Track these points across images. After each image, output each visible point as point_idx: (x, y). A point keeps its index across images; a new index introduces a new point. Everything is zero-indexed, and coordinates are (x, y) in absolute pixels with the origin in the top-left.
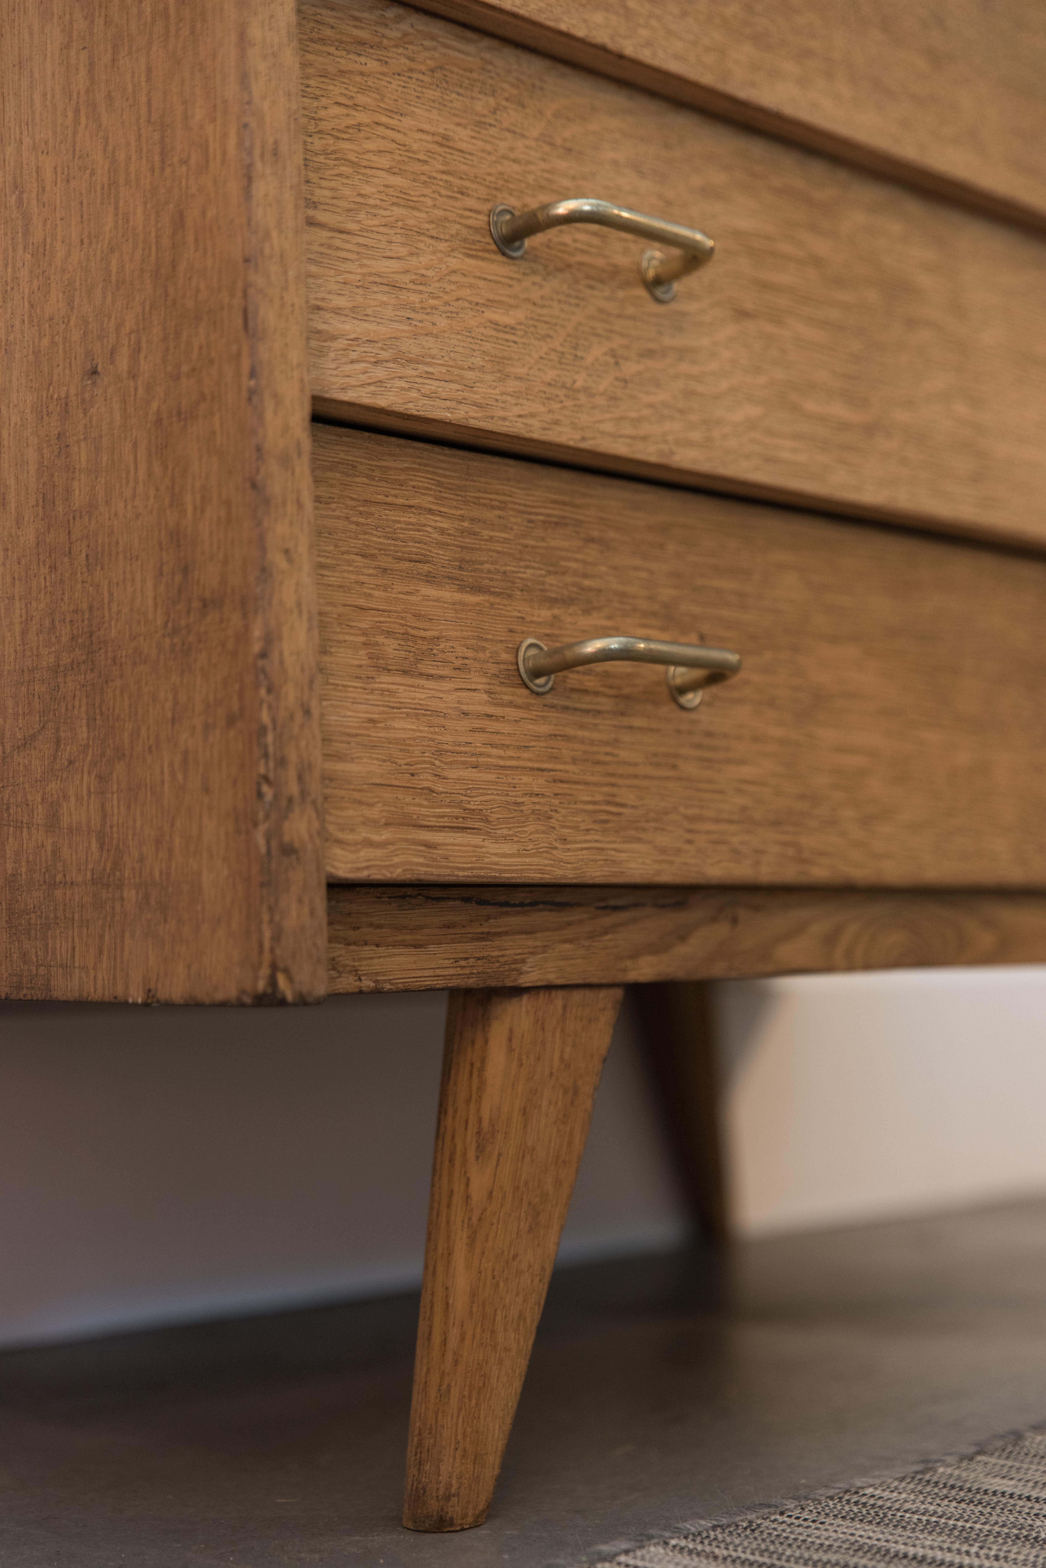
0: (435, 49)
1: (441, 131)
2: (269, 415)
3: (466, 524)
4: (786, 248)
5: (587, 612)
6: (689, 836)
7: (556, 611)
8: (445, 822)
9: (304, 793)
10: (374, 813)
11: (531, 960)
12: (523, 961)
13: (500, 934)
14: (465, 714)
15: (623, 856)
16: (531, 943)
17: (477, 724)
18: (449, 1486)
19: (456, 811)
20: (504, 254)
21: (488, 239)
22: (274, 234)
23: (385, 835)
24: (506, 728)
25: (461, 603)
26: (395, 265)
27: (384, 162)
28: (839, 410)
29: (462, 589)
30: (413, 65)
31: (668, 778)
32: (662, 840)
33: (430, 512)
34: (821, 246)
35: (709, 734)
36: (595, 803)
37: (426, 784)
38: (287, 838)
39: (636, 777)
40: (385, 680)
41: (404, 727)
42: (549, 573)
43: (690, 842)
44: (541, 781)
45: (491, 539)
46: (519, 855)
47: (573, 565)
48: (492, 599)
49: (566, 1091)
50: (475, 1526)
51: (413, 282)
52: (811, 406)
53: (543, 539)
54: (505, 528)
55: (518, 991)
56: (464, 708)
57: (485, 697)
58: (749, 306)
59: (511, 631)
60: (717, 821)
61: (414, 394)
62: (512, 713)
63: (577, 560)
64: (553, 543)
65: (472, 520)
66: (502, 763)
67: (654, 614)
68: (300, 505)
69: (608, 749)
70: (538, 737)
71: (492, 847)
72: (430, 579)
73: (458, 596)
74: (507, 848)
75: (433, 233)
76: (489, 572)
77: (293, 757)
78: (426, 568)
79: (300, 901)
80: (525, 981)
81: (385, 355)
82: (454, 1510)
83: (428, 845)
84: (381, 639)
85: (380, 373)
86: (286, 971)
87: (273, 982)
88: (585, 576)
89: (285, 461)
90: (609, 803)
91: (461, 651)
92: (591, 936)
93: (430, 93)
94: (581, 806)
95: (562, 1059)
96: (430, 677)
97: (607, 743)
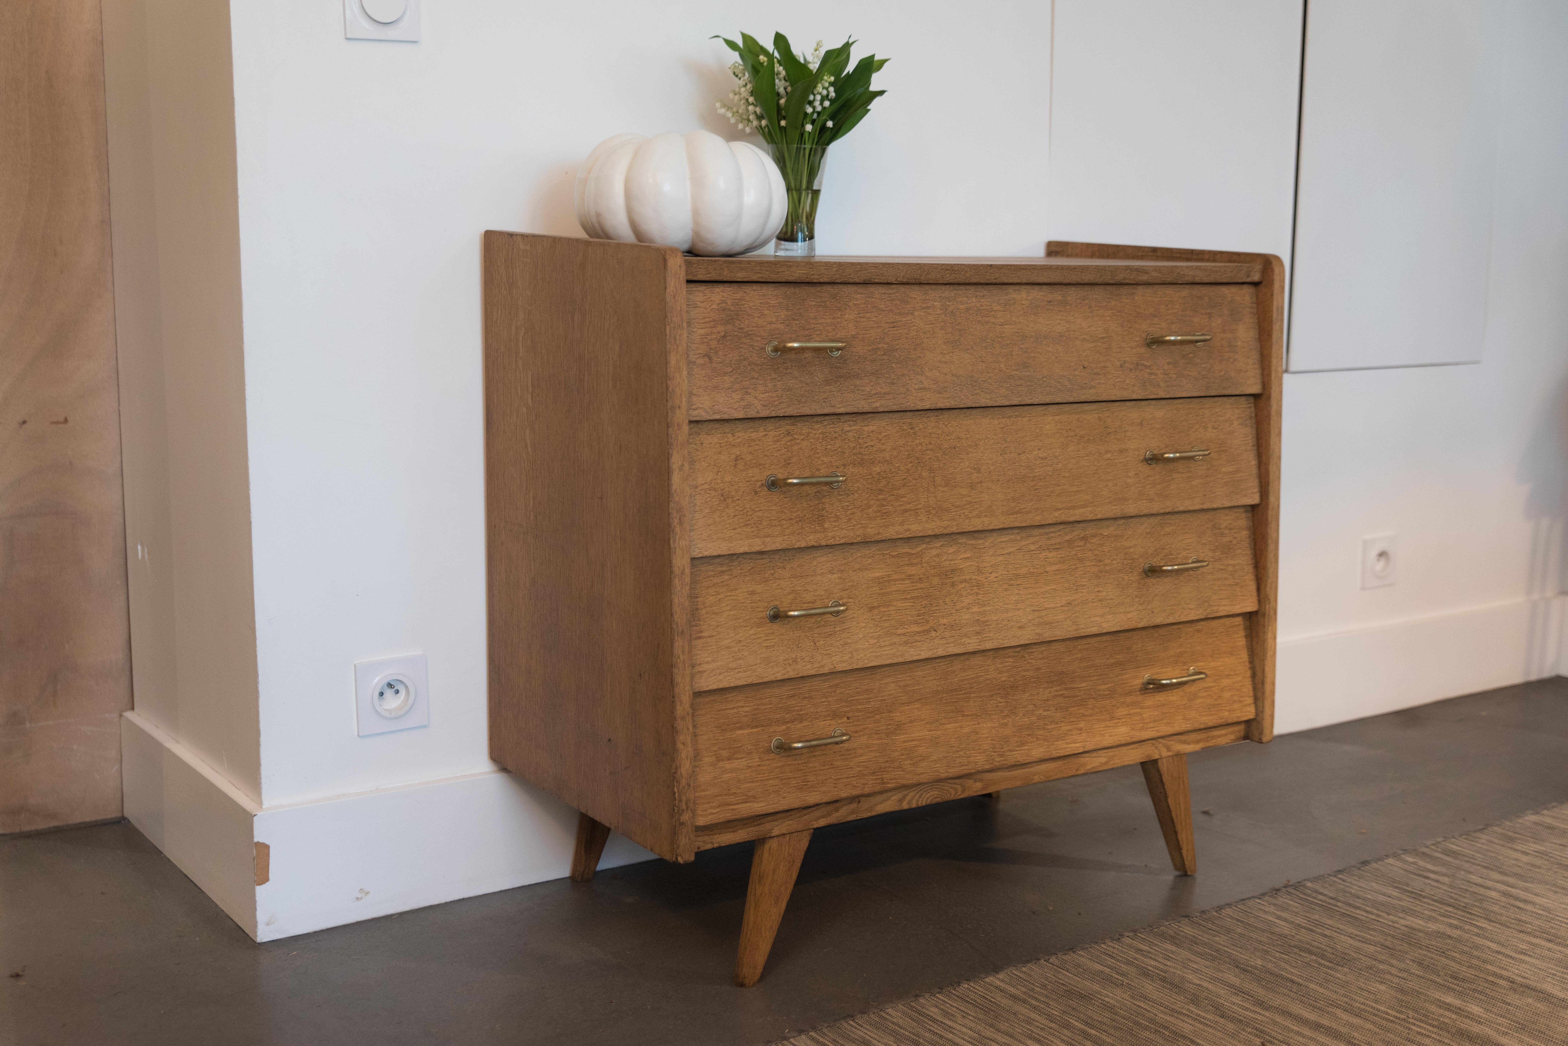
0: (751, 562)
1: (751, 590)
2: (678, 707)
3: (755, 707)
4: (895, 577)
5: (801, 722)
6: (835, 785)
7: (788, 725)
8: (740, 801)
9: (687, 808)
10: (714, 804)
11: (776, 828)
12: (773, 829)
13: (764, 823)
14: (750, 767)
15: (807, 798)
16: (776, 824)
17: (754, 769)
18: (745, 975)
19: (744, 797)
20: (772, 622)
21: (767, 619)
22: (681, 656)
23: (718, 810)
24: (765, 768)
25: (751, 732)
26: (729, 641)
27: (728, 608)
28: (915, 628)
29: (752, 728)
30: (742, 571)
31: (828, 769)
32: (823, 789)
33: (742, 707)
34: (912, 570)
35: (847, 750)
36: (797, 783)
37: (734, 791)
38: (681, 821)
39: (815, 771)
40: (721, 764)
41: (726, 776)
42: (787, 713)
43: (835, 787)
44: (777, 781)
45: (765, 709)
46: (766, 806)
47: (796, 708)
48: (763, 728)
49: (790, 862)
50: (753, 985)
51: (736, 643)
52: (900, 631)
53: (785, 703)
54: (771, 704)
55: (771, 837)
56: (750, 765)
57: (758, 760)
58: (876, 604)
59: (770, 736)
60: (848, 778)
61: (733, 680)
62: (768, 762)
63: (798, 706)
64: (789, 703)
65: (758, 705)
66: (762, 779)
67: (829, 716)
68: (688, 729)
69: (805, 765)
70: (777, 768)
71: (756, 805)
72: (741, 728)
73: (751, 730)
74: (762, 804)
75: (745, 625)
76: (763, 720)
77: (684, 798)
78: (738, 725)
79: (686, 837)
80: (773, 835)
81: (723, 671)
82: (747, 982)
83: (733, 810)
84: (720, 752)
85: (721, 677)
86: (680, 855)
87: (677, 859)
88: (801, 711)
89: (683, 718)
90: (803, 782)
91: (749, 748)
92: (799, 817)
93: (747, 579)
94: (792, 785)
95: (788, 853)
96: (737, 759)
97: (805, 763)
